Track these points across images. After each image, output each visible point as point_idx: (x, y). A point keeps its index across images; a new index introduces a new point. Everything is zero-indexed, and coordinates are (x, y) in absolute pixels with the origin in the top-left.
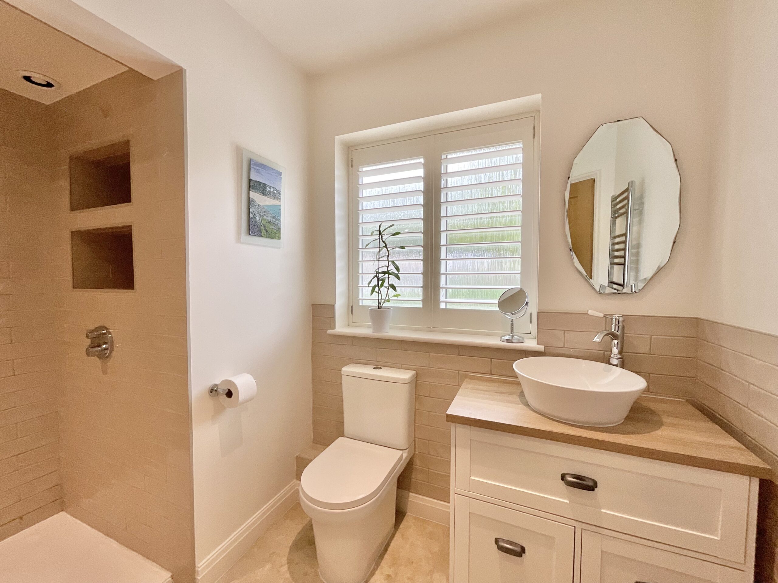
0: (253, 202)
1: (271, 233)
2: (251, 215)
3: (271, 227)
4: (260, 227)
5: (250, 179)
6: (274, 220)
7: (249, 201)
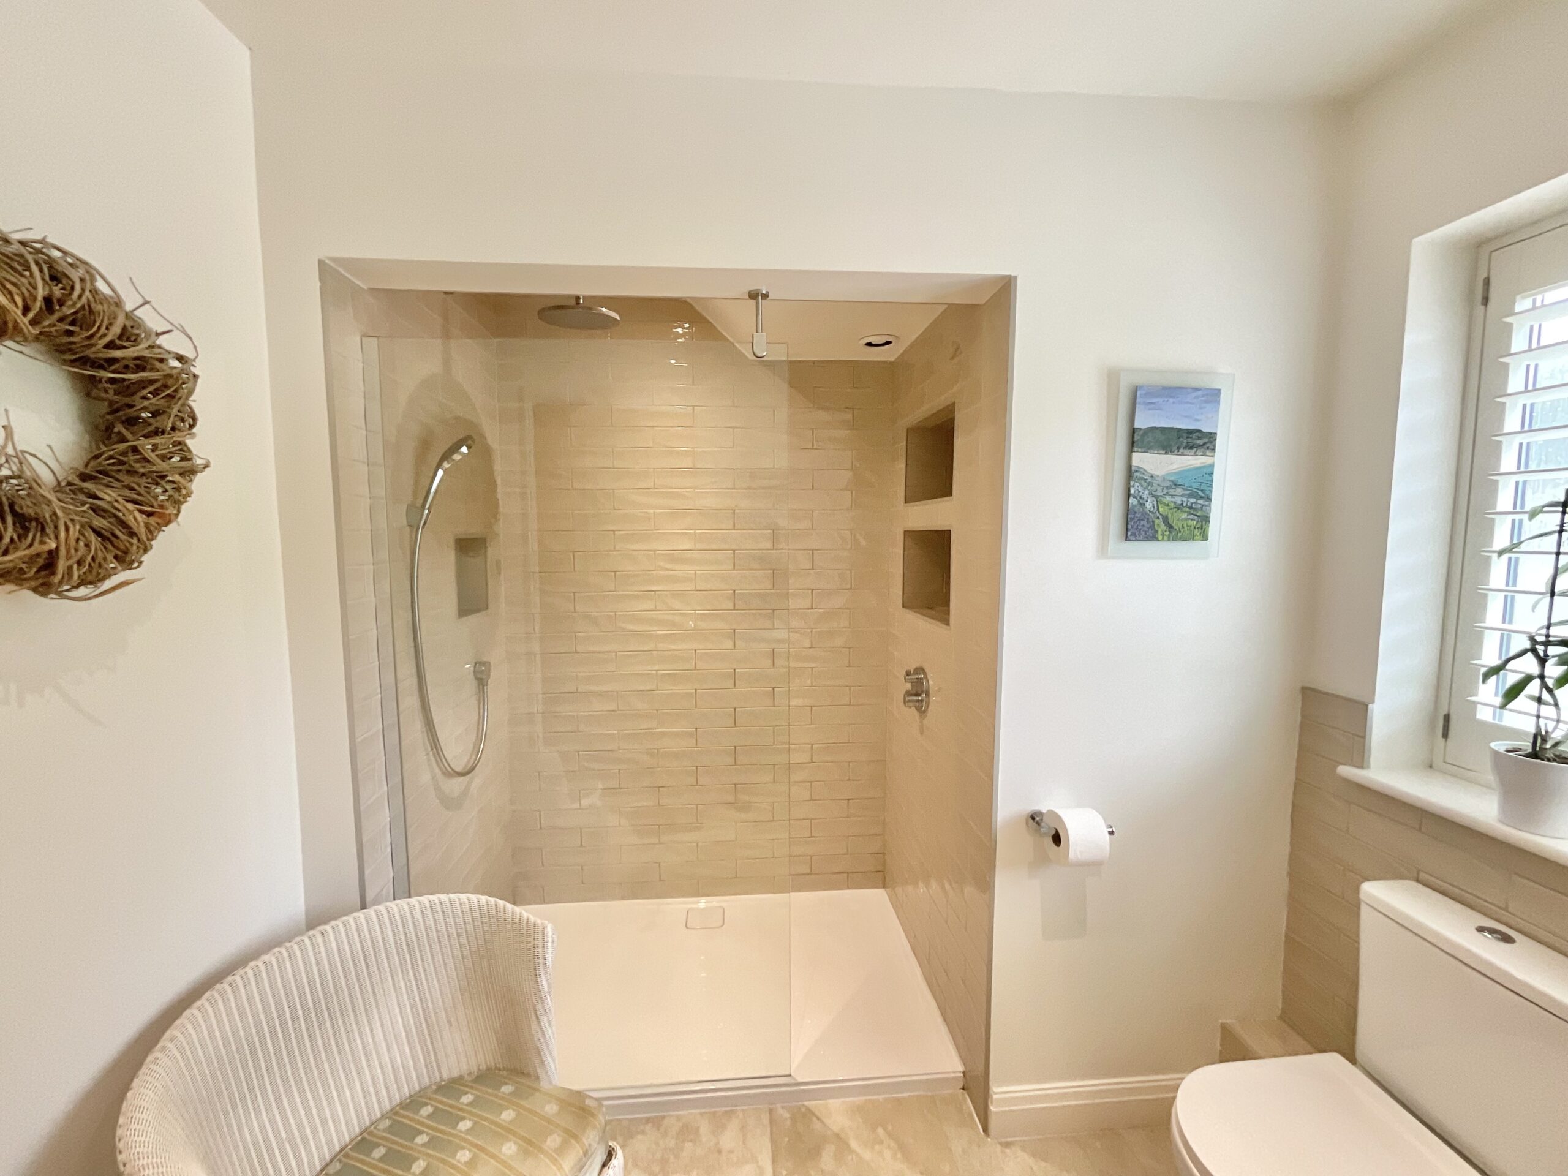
0: (1138, 474)
1: (1182, 531)
2: (1133, 501)
3: (1183, 517)
4: (1153, 522)
5: (1134, 429)
6: (1193, 500)
7: (1130, 473)
